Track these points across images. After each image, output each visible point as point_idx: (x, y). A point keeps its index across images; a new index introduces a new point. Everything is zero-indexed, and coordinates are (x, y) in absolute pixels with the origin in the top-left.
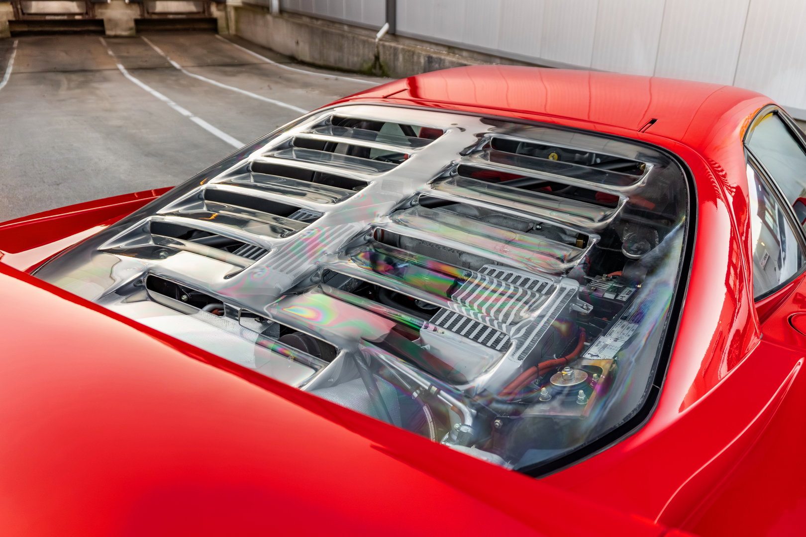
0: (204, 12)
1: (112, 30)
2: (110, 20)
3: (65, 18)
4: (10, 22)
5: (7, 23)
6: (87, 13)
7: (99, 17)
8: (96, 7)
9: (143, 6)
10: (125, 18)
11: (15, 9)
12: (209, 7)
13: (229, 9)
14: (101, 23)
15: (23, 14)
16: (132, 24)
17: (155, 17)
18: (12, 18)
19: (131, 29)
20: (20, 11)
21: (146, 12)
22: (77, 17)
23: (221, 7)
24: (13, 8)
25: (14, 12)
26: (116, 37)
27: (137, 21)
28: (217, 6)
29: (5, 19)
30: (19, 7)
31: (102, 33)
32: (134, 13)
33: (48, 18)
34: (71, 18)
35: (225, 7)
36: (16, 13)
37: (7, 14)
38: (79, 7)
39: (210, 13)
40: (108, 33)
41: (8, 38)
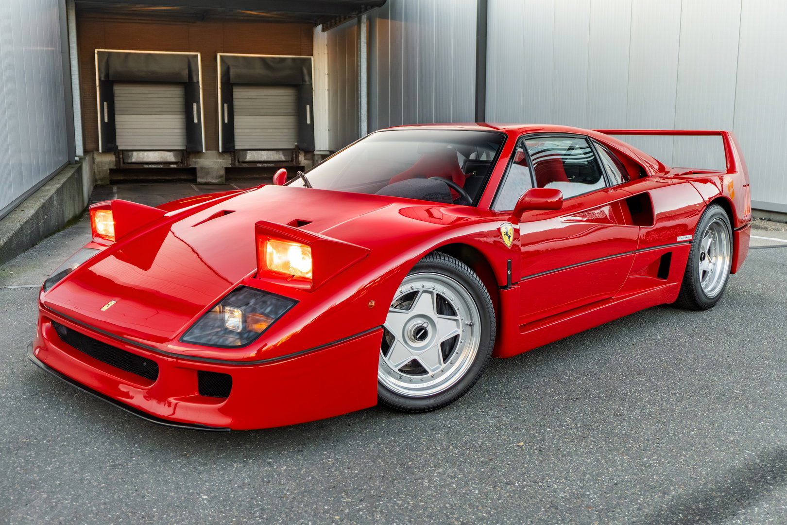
0: (292, 161)
1: (203, 178)
2: (202, 168)
3: (162, 166)
4: (111, 170)
5: (108, 172)
6: (182, 162)
7: (193, 166)
8: (191, 156)
9: (235, 156)
10: (216, 166)
11: (117, 159)
12: (297, 156)
13: (316, 158)
14: (193, 171)
15: (124, 163)
16: (223, 172)
17: (244, 165)
18: (113, 167)
19: (221, 177)
20: (121, 160)
21: (237, 161)
22: (172, 166)
23: (309, 156)
24: (116, 158)
25: (116, 161)
26: (206, 184)
27: (227, 169)
28: (305, 156)
29: (106, 167)
30: (121, 156)
31: (194, 181)
32: (225, 162)
33: (146, 166)
34: (167, 167)
35: (314, 155)
36: (117, 162)
37: (110, 162)
38: (175, 156)
39: (298, 162)
40: (199, 180)
41: (108, 185)
